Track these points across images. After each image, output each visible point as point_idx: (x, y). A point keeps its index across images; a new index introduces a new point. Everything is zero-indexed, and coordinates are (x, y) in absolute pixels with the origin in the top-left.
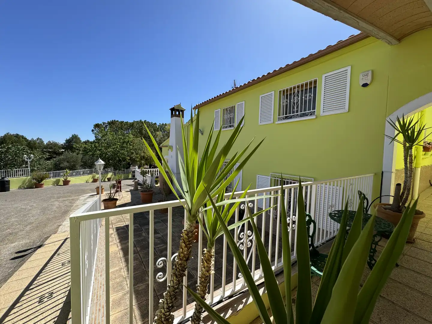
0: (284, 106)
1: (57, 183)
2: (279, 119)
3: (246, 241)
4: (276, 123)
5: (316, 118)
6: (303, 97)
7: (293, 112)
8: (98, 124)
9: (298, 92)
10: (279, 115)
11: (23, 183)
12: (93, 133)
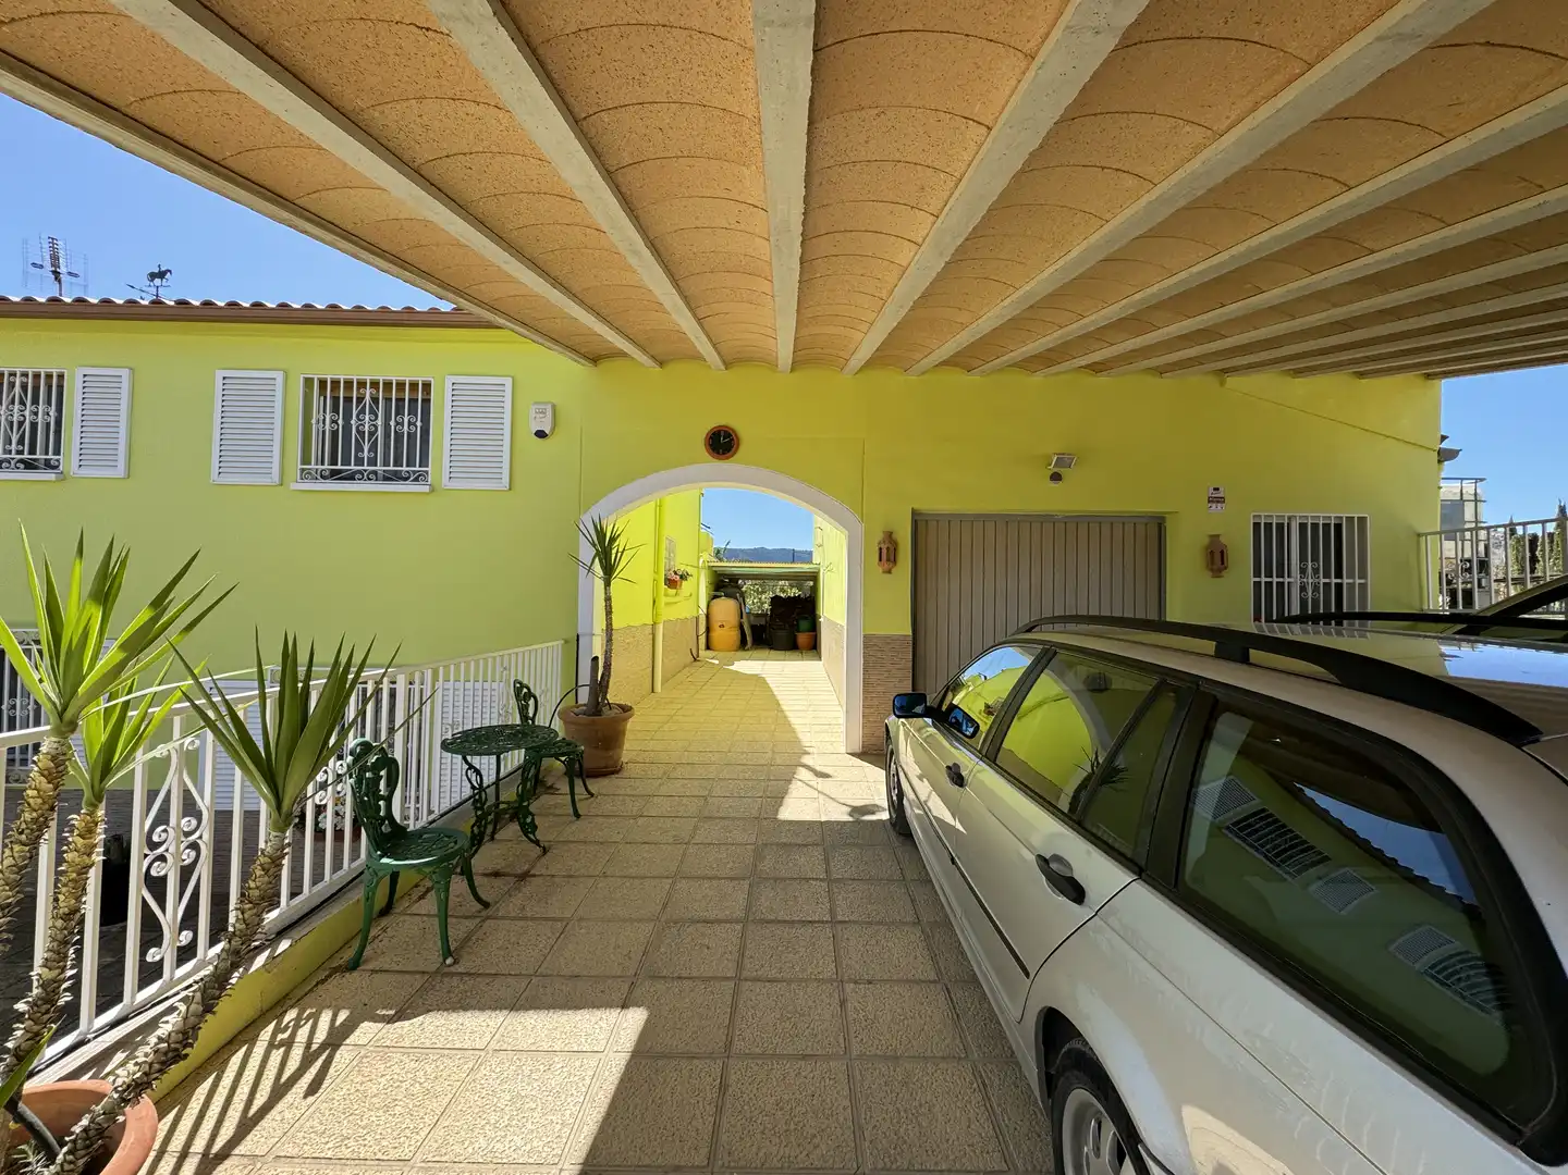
0: (324, 432)
2: (305, 475)
3: (178, 847)
4: (294, 486)
5: (433, 490)
6: (392, 423)
7: (359, 461)
9: (375, 400)
10: (306, 460)
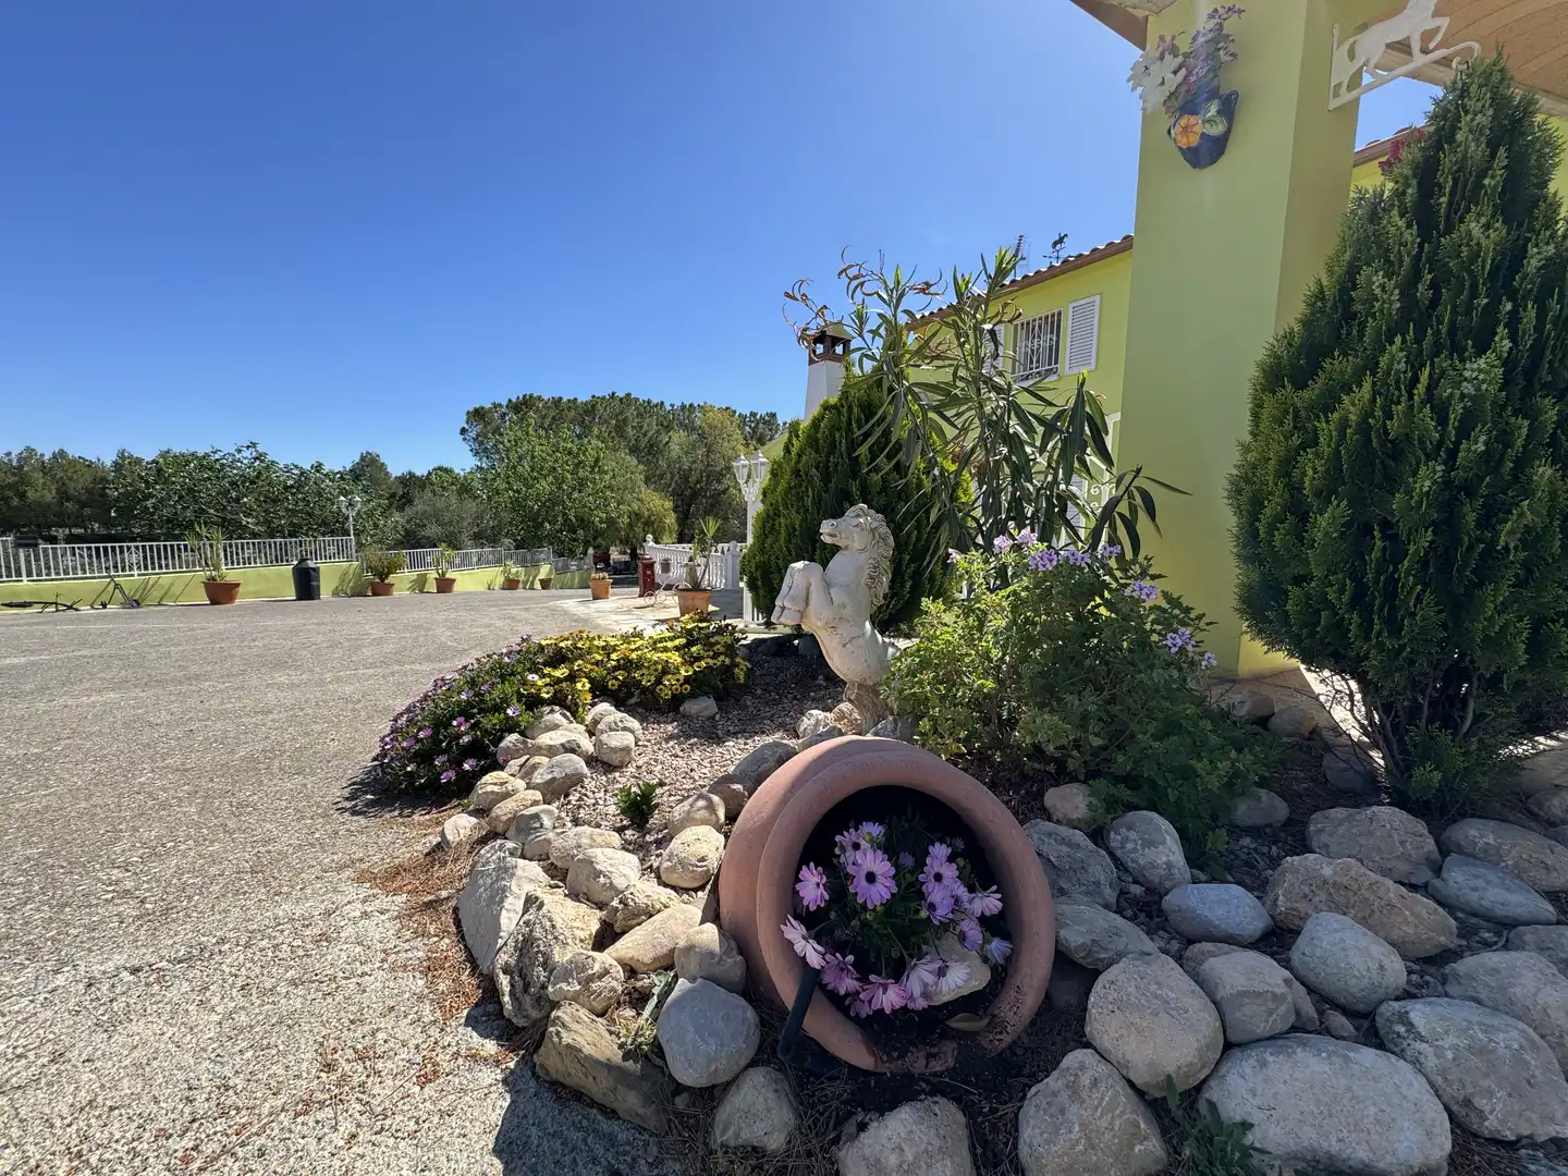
1: (420, 585)
8: (482, 408)
11: (343, 581)
12: (464, 439)
